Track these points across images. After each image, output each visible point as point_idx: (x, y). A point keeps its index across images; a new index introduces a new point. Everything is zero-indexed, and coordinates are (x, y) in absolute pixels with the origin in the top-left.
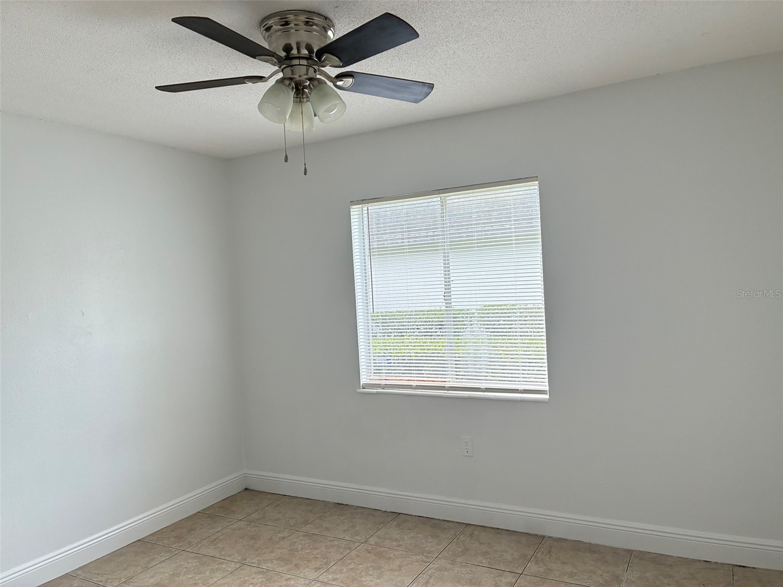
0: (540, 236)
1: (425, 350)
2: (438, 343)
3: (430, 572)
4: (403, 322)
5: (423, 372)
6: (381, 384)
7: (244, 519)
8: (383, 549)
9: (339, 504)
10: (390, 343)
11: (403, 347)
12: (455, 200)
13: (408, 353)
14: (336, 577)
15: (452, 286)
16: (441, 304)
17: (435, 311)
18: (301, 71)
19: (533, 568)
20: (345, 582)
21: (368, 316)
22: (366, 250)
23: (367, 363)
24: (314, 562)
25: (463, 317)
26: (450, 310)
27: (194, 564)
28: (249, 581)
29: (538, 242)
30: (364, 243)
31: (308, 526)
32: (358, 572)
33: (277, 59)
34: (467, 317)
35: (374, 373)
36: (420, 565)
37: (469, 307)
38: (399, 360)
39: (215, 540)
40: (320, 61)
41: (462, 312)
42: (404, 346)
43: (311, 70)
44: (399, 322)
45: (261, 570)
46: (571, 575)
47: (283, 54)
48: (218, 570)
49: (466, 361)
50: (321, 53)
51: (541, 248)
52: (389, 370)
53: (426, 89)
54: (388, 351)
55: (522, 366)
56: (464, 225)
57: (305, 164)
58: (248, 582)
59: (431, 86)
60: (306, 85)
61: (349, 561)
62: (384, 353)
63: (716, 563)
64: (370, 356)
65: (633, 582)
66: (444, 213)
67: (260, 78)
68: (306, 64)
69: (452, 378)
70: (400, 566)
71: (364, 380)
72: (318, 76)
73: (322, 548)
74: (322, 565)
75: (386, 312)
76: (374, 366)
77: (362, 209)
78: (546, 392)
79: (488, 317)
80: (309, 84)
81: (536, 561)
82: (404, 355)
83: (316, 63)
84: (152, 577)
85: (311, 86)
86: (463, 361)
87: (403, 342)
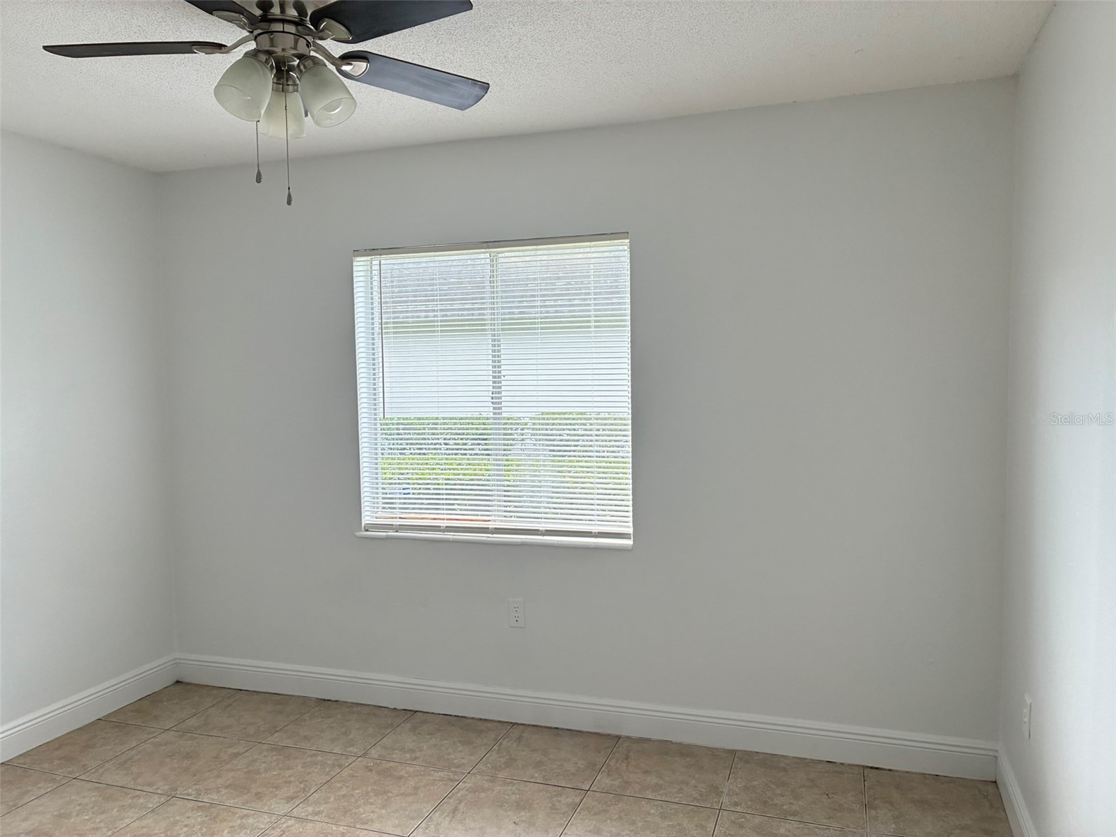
0: (629, 318)
1: (459, 475)
2: (479, 465)
3: (459, 795)
4: (424, 434)
5: (456, 507)
6: (392, 525)
7: (174, 729)
8: (392, 764)
9: (325, 700)
10: (407, 464)
11: (428, 471)
12: (511, 258)
13: (434, 479)
14: (318, 809)
15: (503, 383)
16: (487, 409)
17: (472, 418)
18: (285, 43)
19: (604, 781)
20: (332, 816)
21: (376, 424)
22: (375, 325)
23: (373, 493)
24: (286, 789)
25: (512, 429)
26: (499, 419)
27: (93, 799)
28: (182, 822)
29: (625, 326)
30: (372, 314)
31: (276, 735)
32: (353, 800)
33: (247, 18)
34: (516, 429)
35: (383, 508)
36: (445, 785)
37: (520, 415)
38: (420, 489)
39: (126, 762)
40: (316, 28)
41: (511, 421)
42: (429, 469)
43: (302, 42)
44: (419, 434)
45: (201, 804)
46: (656, 788)
47: (258, 12)
48: (131, 806)
49: (520, 491)
50: (318, 17)
51: (629, 334)
52: (405, 503)
53: (477, 91)
54: (405, 476)
55: (598, 499)
56: (516, 297)
57: (289, 189)
58: (180, 823)
59: (485, 87)
60: (294, 66)
61: (339, 785)
62: (399, 479)
63: (842, 764)
64: (377, 484)
65: (737, 794)
66: (495, 276)
67: (219, 47)
68: (294, 32)
69: (498, 516)
70: (416, 788)
71: (367, 519)
72: (313, 53)
73: (297, 766)
74: (297, 792)
75: (399, 419)
76: (384, 498)
77: (372, 263)
78: (628, 536)
79: (547, 430)
80: (298, 65)
81: (609, 771)
82: (429, 481)
83: (310, 33)
84: (24, 820)
85: (302, 67)
86: (515, 491)
87: (427, 464)
